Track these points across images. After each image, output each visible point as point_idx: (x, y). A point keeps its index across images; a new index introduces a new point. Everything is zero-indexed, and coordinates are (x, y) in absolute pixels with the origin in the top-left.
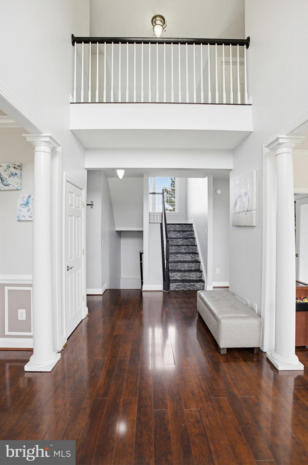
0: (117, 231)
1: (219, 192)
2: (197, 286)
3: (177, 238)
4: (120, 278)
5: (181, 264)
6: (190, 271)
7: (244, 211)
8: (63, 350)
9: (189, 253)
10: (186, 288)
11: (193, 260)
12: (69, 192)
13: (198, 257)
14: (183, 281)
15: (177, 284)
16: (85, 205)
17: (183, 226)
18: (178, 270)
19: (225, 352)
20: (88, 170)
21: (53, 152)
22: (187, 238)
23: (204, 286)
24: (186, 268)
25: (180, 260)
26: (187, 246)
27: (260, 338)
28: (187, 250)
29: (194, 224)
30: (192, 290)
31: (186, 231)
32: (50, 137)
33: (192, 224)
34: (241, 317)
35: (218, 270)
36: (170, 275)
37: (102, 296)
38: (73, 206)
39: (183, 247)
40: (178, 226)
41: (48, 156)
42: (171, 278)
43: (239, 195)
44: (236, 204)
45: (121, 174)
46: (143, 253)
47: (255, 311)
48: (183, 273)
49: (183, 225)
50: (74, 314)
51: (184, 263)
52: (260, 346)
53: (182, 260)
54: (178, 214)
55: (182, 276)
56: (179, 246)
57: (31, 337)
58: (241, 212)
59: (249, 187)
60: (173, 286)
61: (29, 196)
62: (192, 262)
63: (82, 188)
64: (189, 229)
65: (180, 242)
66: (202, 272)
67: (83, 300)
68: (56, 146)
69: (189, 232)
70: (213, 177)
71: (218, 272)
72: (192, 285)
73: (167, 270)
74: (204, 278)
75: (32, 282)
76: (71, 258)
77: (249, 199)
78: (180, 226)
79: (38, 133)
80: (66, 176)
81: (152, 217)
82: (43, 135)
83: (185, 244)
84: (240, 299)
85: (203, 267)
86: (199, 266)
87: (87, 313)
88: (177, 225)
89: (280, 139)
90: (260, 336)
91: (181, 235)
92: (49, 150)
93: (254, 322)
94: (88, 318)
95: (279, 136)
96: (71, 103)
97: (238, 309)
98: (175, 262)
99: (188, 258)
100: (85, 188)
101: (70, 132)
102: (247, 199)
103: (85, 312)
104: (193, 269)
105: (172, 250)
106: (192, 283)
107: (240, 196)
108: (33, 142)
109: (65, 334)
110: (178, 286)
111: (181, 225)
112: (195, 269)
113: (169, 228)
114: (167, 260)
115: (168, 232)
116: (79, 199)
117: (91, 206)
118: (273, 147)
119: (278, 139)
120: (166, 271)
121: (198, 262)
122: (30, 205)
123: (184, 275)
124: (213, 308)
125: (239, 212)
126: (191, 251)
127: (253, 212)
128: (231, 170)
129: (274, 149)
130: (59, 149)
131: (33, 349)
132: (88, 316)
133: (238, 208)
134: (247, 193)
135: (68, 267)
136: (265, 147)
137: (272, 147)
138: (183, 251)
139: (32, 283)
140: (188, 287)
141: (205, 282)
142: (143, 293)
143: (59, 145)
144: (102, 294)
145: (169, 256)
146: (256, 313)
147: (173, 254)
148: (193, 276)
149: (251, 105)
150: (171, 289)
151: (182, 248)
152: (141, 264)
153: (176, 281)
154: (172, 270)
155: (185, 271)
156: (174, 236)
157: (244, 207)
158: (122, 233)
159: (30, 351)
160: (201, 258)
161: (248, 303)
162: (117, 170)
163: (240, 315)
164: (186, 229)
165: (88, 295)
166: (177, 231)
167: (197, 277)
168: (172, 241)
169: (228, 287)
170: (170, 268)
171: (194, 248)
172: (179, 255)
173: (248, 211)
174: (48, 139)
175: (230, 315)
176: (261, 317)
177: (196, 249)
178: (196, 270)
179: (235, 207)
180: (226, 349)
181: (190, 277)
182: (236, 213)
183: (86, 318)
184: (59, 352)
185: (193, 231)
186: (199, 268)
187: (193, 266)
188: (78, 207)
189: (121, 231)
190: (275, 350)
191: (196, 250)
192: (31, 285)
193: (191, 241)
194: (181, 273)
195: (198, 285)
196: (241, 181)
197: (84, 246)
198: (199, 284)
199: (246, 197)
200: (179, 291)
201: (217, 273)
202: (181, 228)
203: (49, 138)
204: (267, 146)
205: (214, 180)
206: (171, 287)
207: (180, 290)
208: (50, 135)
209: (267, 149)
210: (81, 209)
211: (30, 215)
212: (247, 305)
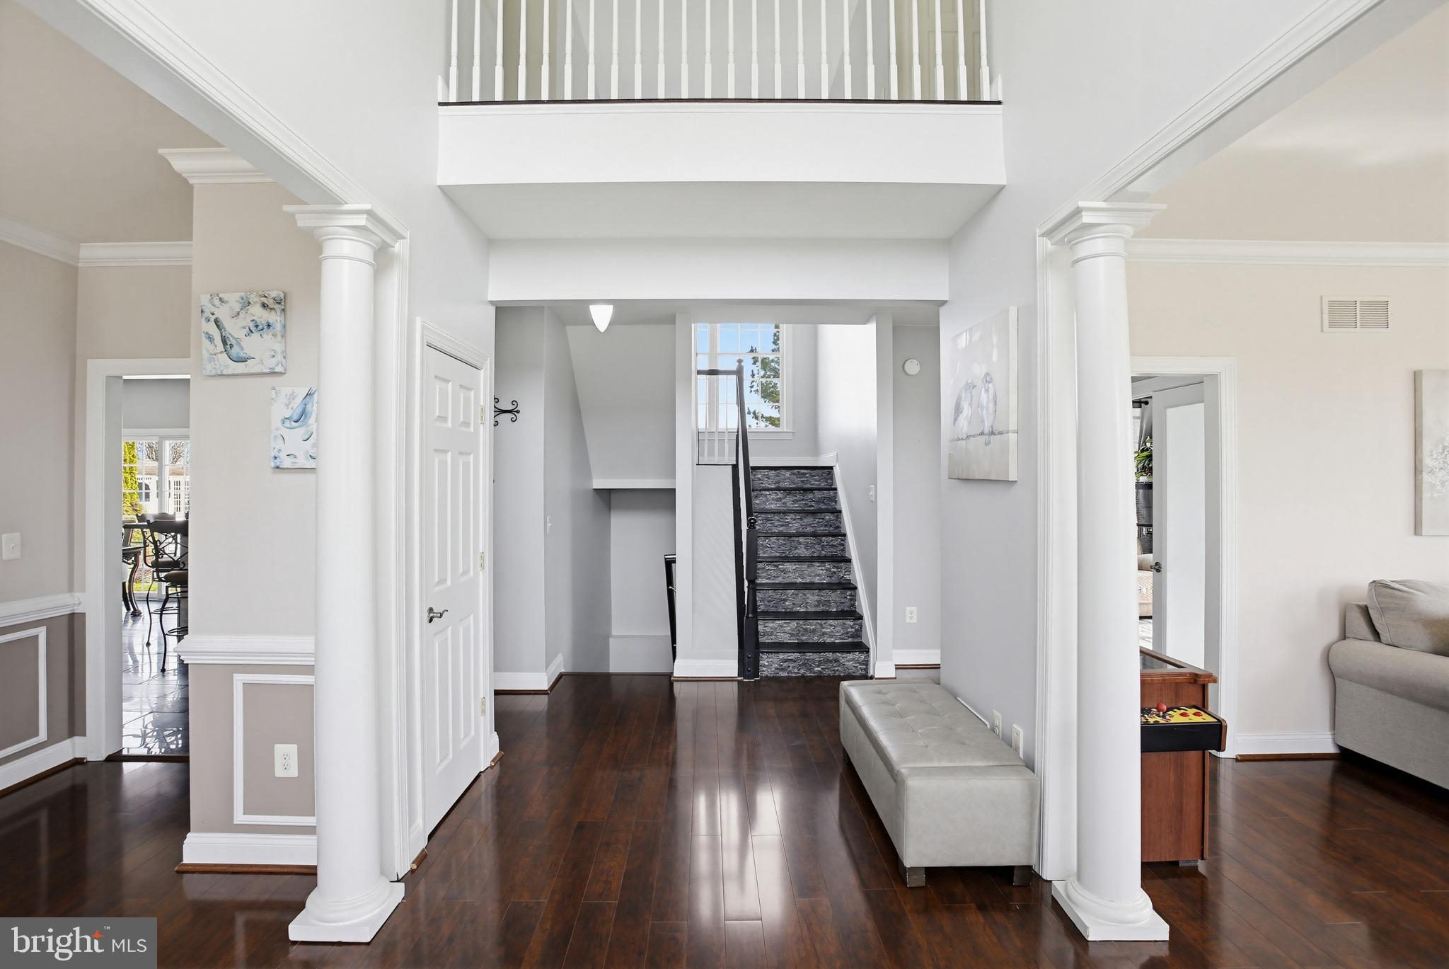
0: (597, 491)
1: (913, 367)
2: (847, 663)
3: (785, 513)
4: (607, 636)
5: (797, 595)
6: (824, 615)
7: (982, 434)
8: (412, 871)
9: (822, 559)
10: (811, 670)
11: (834, 580)
12: (436, 377)
13: (849, 570)
14: (801, 647)
15: (781, 656)
16: (489, 413)
17: (804, 474)
18: (786, 612)
19: (919, 880)
20: (496, 308)
21: (382, 259)
22: (813, 513)
23: (866, 663)
24: (810, 606)
25: (793, 581)
26: (815, 535)
27: (1030, 835)
28: (817, 551)
29: (837, 466)
30: (829, 676)
31: (811, 490)
32: (369, 213)
33: (831, 468)
34: (970, 769)
35: (911, 612)
36: (761, 628)
37: (547, 696)
38: (450, 421)
39: (801, 539)
40: (788, 474)
41: (366, 271)
42: (762, 639)
43: (967, 382)
44: (958, 410)
45: (602, 316)
46: (674, 561)
47: (1017, 749)
48: (801, 622)
49: (805, 471)
50: (451, 756)
51: (806, 592)
52: (1033, 862)
53: (799, 580)
54: (789, 437)
55: (799, 630)
56: (790, 536)
57: (311, 830)
58: (973, 436)
59: (995, 358)
60: (770, 664)
61: (309, 394)
62: (830, 587)
63: (478, 365)
64: (823, 485)
65: (795, 525)
66: (861, 618)
67: (484, 711)
68: (388, 240)
69: (821, 493)
70: (894, 323)
71: (911, 618)
72: (831, 661)
73: (750, 615)
74: (869, 637)
75: (313, 659)
76: (442, 581)
77: (995, 395)
78: (794, 474)
79: (330, 201)
80: (424, 328)
81: (706, 445)
82: (346, 207)
83: (809, 530)
84: (973, 707)
85: (864, 606)
86: (851, 600)
87: (495, 750)
88: (783, 472)
89: (1083, 213)
90: (1031, 829)
91: (795, 501)
92: (365, 252)
93: (1011, 785)
94: (497, 768)
95: (1082, 204)
96: (440, 104)
97: (964, 744)
98: (776, 587)
99: (819, 573)
100: (488, 362)
101: (439, 191)
102: (991, 397)
103: (487, 748)
104: (835, 610)
105: (769, 548)
106: (830, 655)
107: (971, 387)
108: (315, 228)
109: (420, 821)
110: (785, 664)
111: (795, 471)
112: (840, 609)
113: (759, 479)
114: (751, 582)
115: (753, 494)
116: (467, 400)
117: (509, 416)
118: (1066, 236)
119: (1077, 212)
120: (747, 617)
121: (850, 587)
122: (312, 421)
123: (806, 630)
124: (884, 739)
125: (968, 437)
126: (828, 552)
127: (1008, 438)
128: (943, 303)
129: (1071, 243)
130: (398, 247)
131: (315, 867)
132: (499, 760)
133: (964, 425)
134: (991, 379)
135: (431, 610)
136: (1043, 235)
137: (1063, 234)
138: (802, 552)
139: (313, 663)
140: (816, 664)
141: (871, 650)
142: (675, 684)
143: (400, 237)
144: (547, 689)
145: (756, 569)
146: (1021, 756)
147: (773, 560)
148: (834, 631)
149: (999, 103)
150: (764, 674)
151: (800, 543)
152: (671, 595)
153: (779, 647)
154: (765, 613)
155: (807, 616)
156: (773, 506)
157: (983, 421)
158: (613, 496)
159: (308, 875)
160: (858, 575)
161: (997, 723)
162: (591, 307)
163: (968, 764)
164: (814, 483)
165: (497, 693)
166: (785, 490)
167: (847, 633)
168: (767, 520)
169: (937, 667)
170: (762, 608)
171: (836, 541)
172: (790, 567)
173: (992, 433)
174: (361, 221)
175: (936, 764)
176: (1034, 772)
177: (843, 546)
178: (843, 611)
179: (955, 419)
180: (924, 870)
181: (824, 634)
182: (958, 439)
183: (491, 767)
184: (400, 877)
185: (836, 489)
186: (853, 605)
187: (835, 600)
188: (466, 424)
189: (609, 491)
190: (1079, 876)
191: (843, 550)
192: (309, 670)
193: (830, 520)
194: (794, 624)
195: (849, 660)
196: (973, 340)
197: (483, 543)
198: (850, 656)
199: (987, 391)
200: (789, 678)
201: (908, 620)
202: (798, 482)
203: (365, 216)
204: (1048, 234)
205: (896, 329)
206: (765, 666)
207: (793, 675)
208: (367, 206)
209: (1049, 241)
210: (476, 428)
211: (312, 452)
212: (993, 730)
